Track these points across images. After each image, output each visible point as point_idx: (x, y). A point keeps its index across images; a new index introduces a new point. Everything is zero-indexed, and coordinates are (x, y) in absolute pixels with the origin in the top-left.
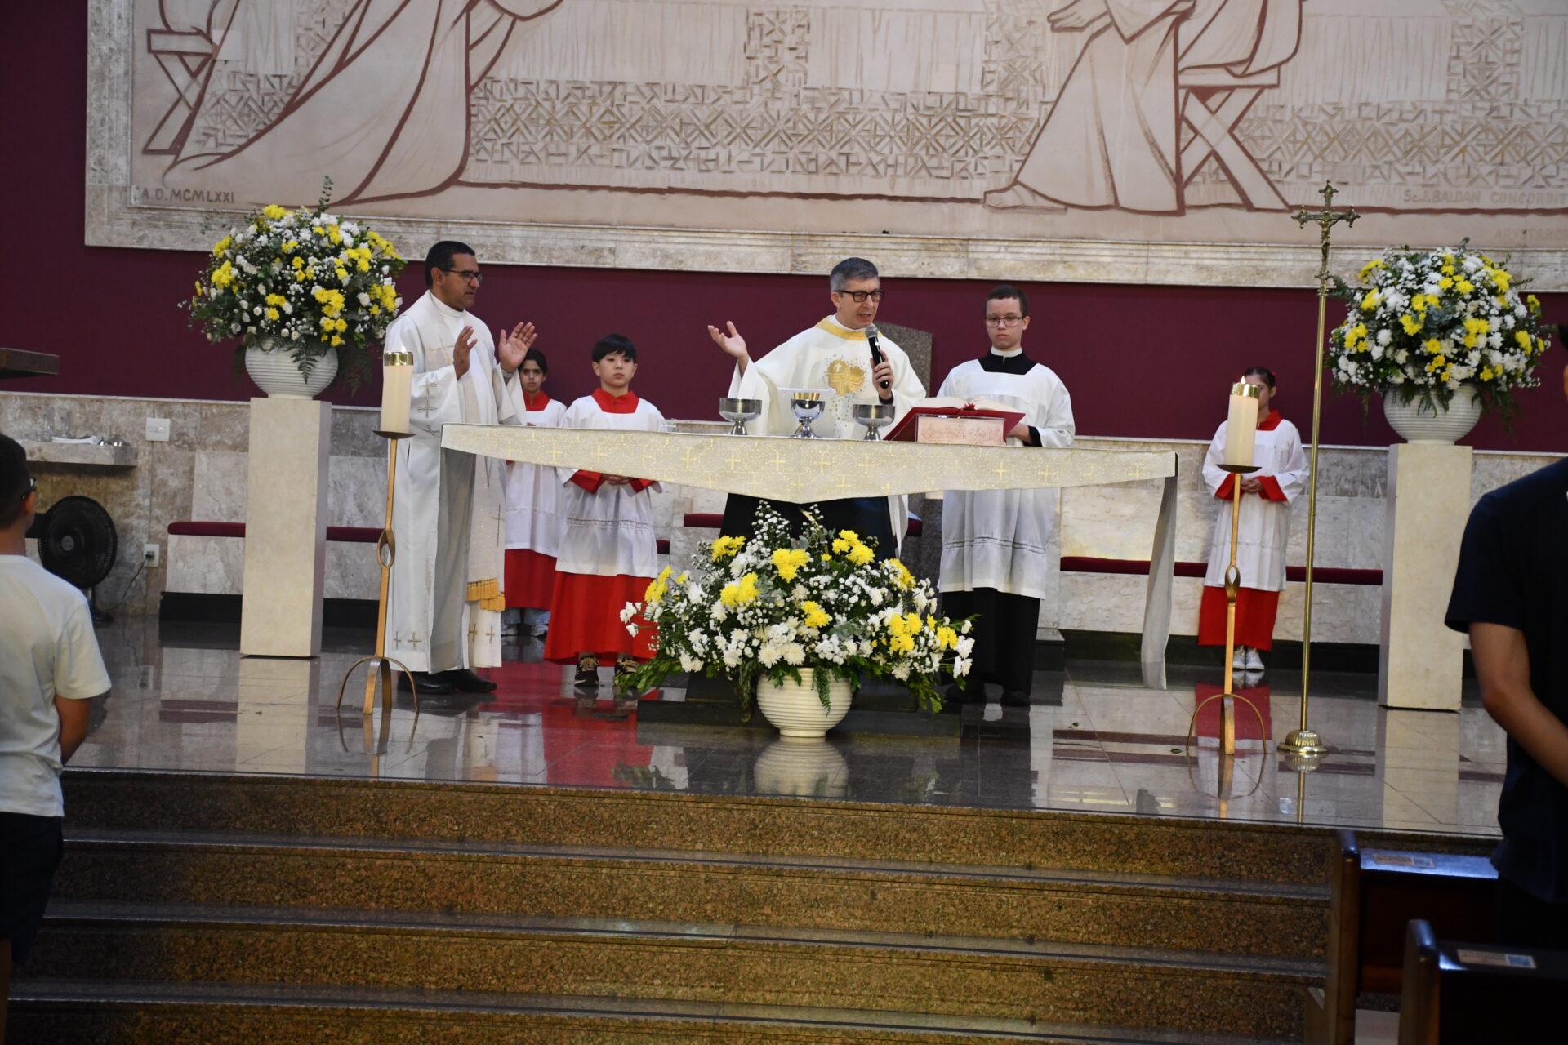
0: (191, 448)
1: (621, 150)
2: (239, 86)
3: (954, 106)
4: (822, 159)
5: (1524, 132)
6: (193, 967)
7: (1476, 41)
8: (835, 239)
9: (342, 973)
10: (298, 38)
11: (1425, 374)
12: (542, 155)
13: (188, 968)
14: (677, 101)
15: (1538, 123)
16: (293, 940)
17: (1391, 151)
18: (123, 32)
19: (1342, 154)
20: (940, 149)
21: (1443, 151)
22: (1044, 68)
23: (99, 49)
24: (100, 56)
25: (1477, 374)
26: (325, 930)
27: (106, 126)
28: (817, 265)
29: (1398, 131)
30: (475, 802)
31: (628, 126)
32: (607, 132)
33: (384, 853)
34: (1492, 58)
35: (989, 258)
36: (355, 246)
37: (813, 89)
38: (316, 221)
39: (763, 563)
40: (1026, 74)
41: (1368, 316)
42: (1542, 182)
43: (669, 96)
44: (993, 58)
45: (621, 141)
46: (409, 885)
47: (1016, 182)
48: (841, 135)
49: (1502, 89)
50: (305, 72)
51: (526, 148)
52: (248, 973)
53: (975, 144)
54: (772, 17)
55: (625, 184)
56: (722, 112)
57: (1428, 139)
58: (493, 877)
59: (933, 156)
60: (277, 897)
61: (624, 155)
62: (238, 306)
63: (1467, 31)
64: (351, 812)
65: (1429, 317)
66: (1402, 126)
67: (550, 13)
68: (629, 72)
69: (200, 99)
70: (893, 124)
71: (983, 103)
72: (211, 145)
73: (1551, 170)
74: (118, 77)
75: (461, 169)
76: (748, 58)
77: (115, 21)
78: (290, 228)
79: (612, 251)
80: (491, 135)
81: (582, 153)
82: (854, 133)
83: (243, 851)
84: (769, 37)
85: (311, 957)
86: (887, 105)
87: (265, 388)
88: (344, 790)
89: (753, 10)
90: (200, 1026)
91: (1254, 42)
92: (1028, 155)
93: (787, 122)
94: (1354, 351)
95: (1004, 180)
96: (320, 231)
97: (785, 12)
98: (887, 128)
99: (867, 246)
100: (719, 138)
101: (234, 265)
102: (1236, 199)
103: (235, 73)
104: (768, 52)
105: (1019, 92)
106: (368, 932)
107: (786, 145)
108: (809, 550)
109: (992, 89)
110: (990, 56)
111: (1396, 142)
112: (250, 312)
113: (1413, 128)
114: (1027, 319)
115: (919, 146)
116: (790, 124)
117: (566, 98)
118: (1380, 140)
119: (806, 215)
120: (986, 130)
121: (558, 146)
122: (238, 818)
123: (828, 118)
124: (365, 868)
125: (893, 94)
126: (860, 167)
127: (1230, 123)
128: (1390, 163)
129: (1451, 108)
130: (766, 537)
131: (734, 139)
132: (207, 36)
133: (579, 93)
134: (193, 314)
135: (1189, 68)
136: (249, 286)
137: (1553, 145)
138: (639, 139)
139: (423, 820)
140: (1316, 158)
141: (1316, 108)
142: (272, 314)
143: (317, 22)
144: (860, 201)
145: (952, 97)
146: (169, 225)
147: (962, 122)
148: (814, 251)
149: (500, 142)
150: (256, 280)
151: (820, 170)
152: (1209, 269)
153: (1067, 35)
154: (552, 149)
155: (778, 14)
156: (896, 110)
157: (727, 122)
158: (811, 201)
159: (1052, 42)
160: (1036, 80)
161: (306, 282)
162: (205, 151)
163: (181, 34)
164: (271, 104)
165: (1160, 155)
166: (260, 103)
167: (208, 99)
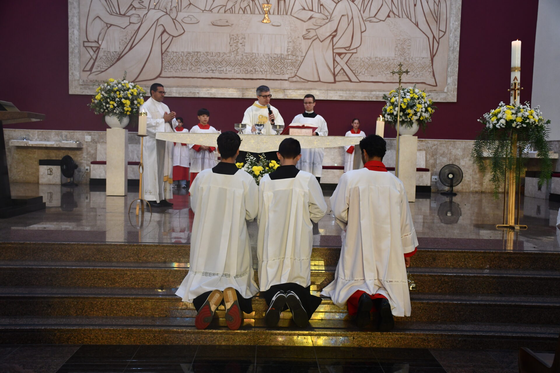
0: (96, 143)
2: (106, 54)
3: (280, 57)
4: (249, 70)
5: (412, 64)
6: (76, 311)
7: (401, 43)
9: (126, 312)
10: (120, 43)
11: (407, 118)
12: (180, 70)
13: (75, 312)
14: (213, 56)
15: (415, 62)
16: (109, 302)
17: (383, 68)
18: (77, 42)
19: (372, 69)
20: (277, 68)
21: (394, 68)
22: (302, 48)
23: (72, 46)
24: (72, 48)
25: (419, 118)
26: (120, 298)
27: (74, 65)
28: (248, 96)
29: (384, 64)
30: (169, 250)
31: (201, 62)
32: (196, 64)
33: (140, 270)
34: (404, 47)
35: (290, 94)
36: (133, 89)
37: (246, 53)
38: (122, 82)
39: (249, 170)
40: (298, 49)
41: (393, 104)
42: (416, 76)
43: (211, 55)
44: (290, 45)
45: (200, 66)
46: (148, 280)
47: (296, 75)
48: (253, 64)
49: (407, 54)
50: (122, 51)
51: (176, 68)
52: (95, 313)
53: (286, 66)
54: (236, 36)
55: (201, 77)
56: (224, 59)
57: (391, 66)
58: (176, 276)
60: (105, 284)
61: (201, 69)
62: (103, 105)
63: (399, 41)
64: (129, 254)
65: (408, 104)
66: (385, 63)
67: (181, 36)
68: (201, 49)
69: (96, 58)
70: (266, 62)
71: (287, 56)
72: (99, 69)
73: (418, 73)
74: (76, 53)
75: (161, 73)
76: (231, 46)
77: (75, 39)
78: (116, 84)
79: (198, 93)
80: (168, 65)
81: (190, 69)
82: (256, 64)
83: (93, 269)
84: (235, 41)
85: (115, 307)
86: (264, 57)
87: (110, 126)
88: (126, 247)
89: (231, 34)
90: (77, 336)
91: (351, 42)
92: (298, 69)
93: (240, 61)
94: (389, 113)
95: (293, 75)
96: (124, 85)
97: (239, 35)
98: (264, 62)
100: (224, 65)
101: (101, 94)
102: (348, 79)
103: (105, 51)
104: (235, 44)
105: (296, 54)
106: (135, 299)
107: (240, 67)
108: (262, 166)
111: (384, 66)
112: (106, 106)
113: (388, 63)
114: (315, 103)
115: (272, 67)
116: (241, 62)
118: (380, 66)
119: (246, 84)
120: (288, 63)
122: (93, 257)
123: (250, 60)
124: (133, 274)
125: (266, 54)
126: (258, 72)
127: (346, 61)
128: (383, 71)
129: (396, 58)
130: (250, 163)
131: (227, 65)
132: (98, 42)
133: (189, 55)
134: (91, 107)
135: (336, 48)
136: (105, 100)
137: (419, 68)
138: (204, 65)
139: (152, 256)
140: (366, 70)
141: (366, 58)
142: (111, 107)
143: (124, 38)
144: (258, 80)
145: (280, 55)
146: (89, 89)
147: (282, 61)
148: (248, 92)
149: (170, 67)
150: (107, 98)
151: (248, 73)
152: (342, 96)
153: (307, 41)
154: (183, 68)
155: (237, 35)
156: (267, 58)
157: (226, 61)
158: (246, 80)
159: (304, 42)
160: (300, 51)
161: (120, 98)
162: (98, 70)
163: (92, 42)
164: (114, 59)
165: (330, 69)
166: (111, 58)
167: (98, 58)
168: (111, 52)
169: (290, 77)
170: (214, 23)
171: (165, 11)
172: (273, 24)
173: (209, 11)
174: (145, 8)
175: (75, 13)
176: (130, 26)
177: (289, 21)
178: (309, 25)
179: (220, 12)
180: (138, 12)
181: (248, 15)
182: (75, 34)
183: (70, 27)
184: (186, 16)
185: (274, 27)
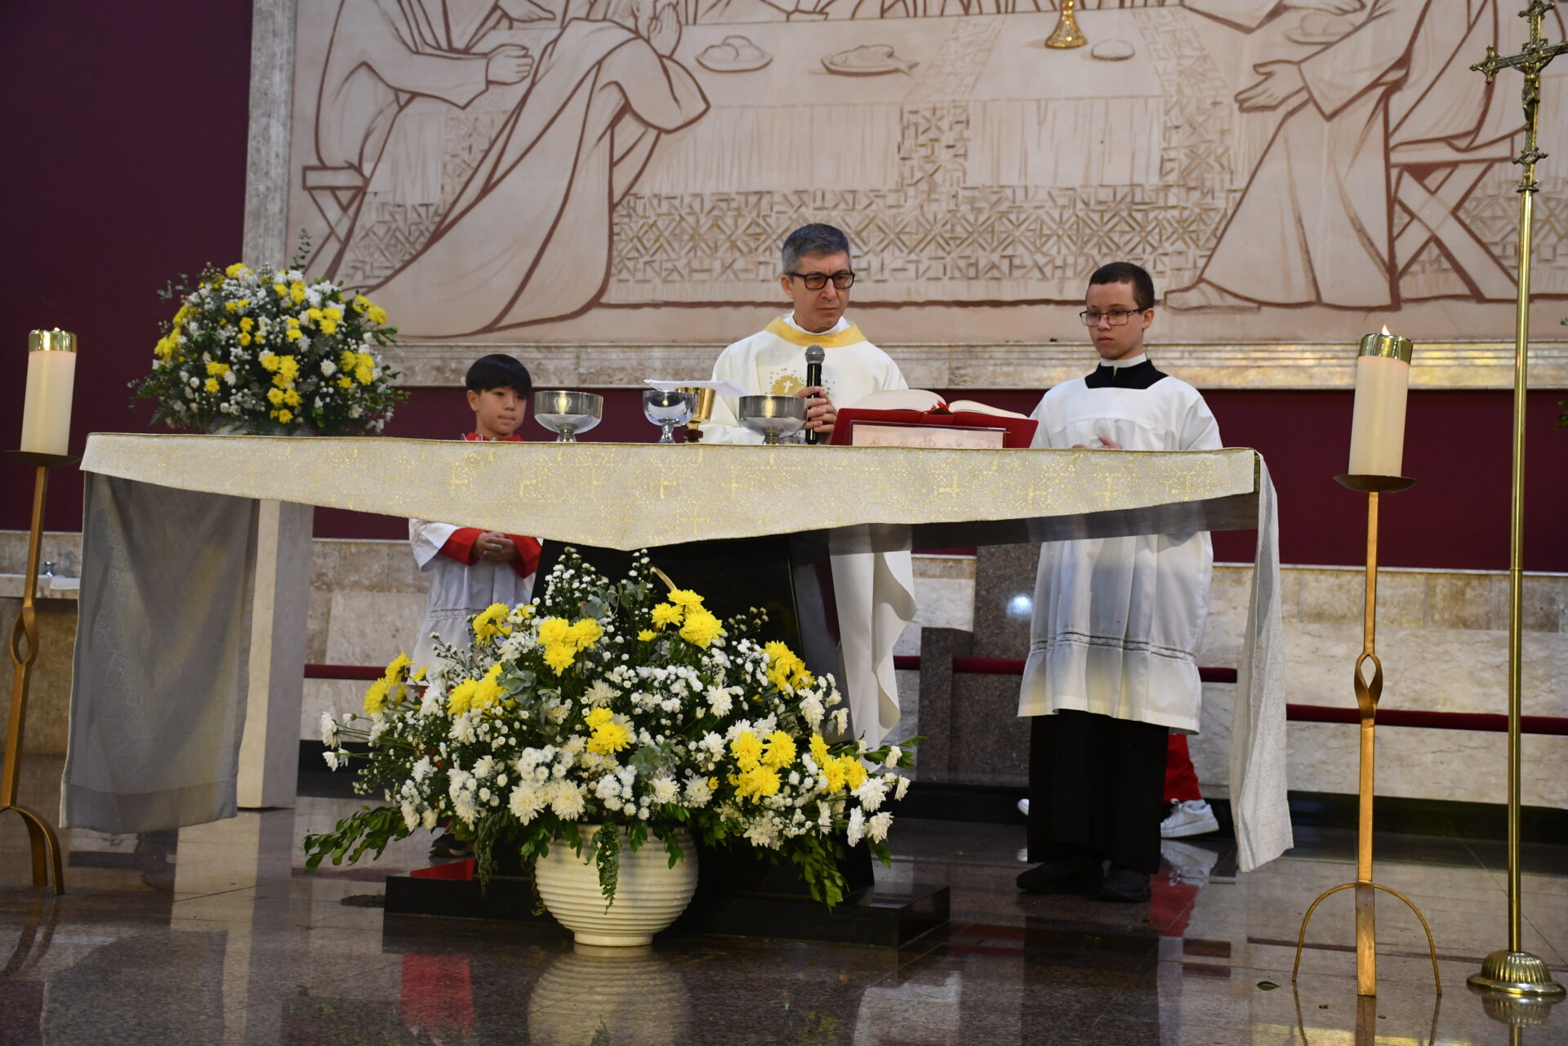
0: (330, 590)
1: (766, 263)
2: (387, 217)
3: (1129, 199)
4: (982, 263)
8: (997, 349)
10: (445, 166)
12: (685, 272)
14: (826, 208)
18: (280, 170)
20: (1113, 247)
22: (1231, 152)
23: (257, 189)
24: (258, 195)
28: (977, 378)
31: (774, 237)
32: (753, 245)
36: (323, 306)
37: (973, 188)
40: (1211, 160)
43: (818, 203)
44: (1173, 145)
45: (768, 253)
47: (1201, 280)
48: (1004, 236)
50: (451, 199)
51: (669, 265)
54: (928, 114)
55: (772, 299)
56: (874, 218)
59: (1105, 255)
61: (771, 267)
67: (695, 125)
69: (350, 232)
70: (1061, 222)
71: (1162, 194)
72: (358, 279)
74: (274, 215)
75: (603, 290)
76: (903, 159)
77: (272, 160)
80: (634, 254)
81: (726, 267)
82: (1017, 233)
84: (925, 136)
86: (1054, 201)
89: (908, 107)
91: (1480, 110)
92: (1214, 250)
93: (944, 225)
95: (1187, 278)
97: (942, 108)
98: (1054, 227)
99: (1033, 355)
100: (871, 245)
102: (1462, 289)
103: (384, 205)
104: (923, 152)
105: (1202, 180)
107: (944, 249)
109: (1171, 178)
110: (1169, 142)
115: (1090, 245)
116: (948, 227)
117: (713, 208)
119: (966, 325)
120: (1166, 224)
121: (701, 262)
123: (989, 218)
125: (1060, 189)
126: (1023, 271)
127: (1453, 203)
131: (887, 246)
132: (358, 169)
133: (724, 205)
135: (1401, 144)
140: (1561, 239)
141: (1560, 182)
142: (212, 386)
143: (463, 149)
144: (1025, 307)
145: (1127, 189)
147: (1139, 216)
148: (974, 362)
149: (642, 261)
151: (980, 275)
153: (1258, 115)
154: (696, 265)
155: (934, 110)
156: (1064, 207)
157: (880, 228)
158: (971, 309)
159: (1240, 123)
160: (1222, 166)
161: (254, 348)
162: (353, 285)
163: (335, 169)
164: (417, 234)
165: (1369, 243)
166: (407, 233)
167: (358, 233)
168: (409, 208)
169: (1173, 288)
170: (832, 63)
171: (630, 23)
172: (1097, 52)
173: (814, 12)
174: (550, 16)
175: (279, 54)
176: (487, 94)
177: (1173, 32)
178: (1273, 42)
179: (859, 14)
180: (520, 35)
181: (983, 19)
182: (273, 139)
183: (254, 112)
184: (718, 41)
185: (1102, 63)
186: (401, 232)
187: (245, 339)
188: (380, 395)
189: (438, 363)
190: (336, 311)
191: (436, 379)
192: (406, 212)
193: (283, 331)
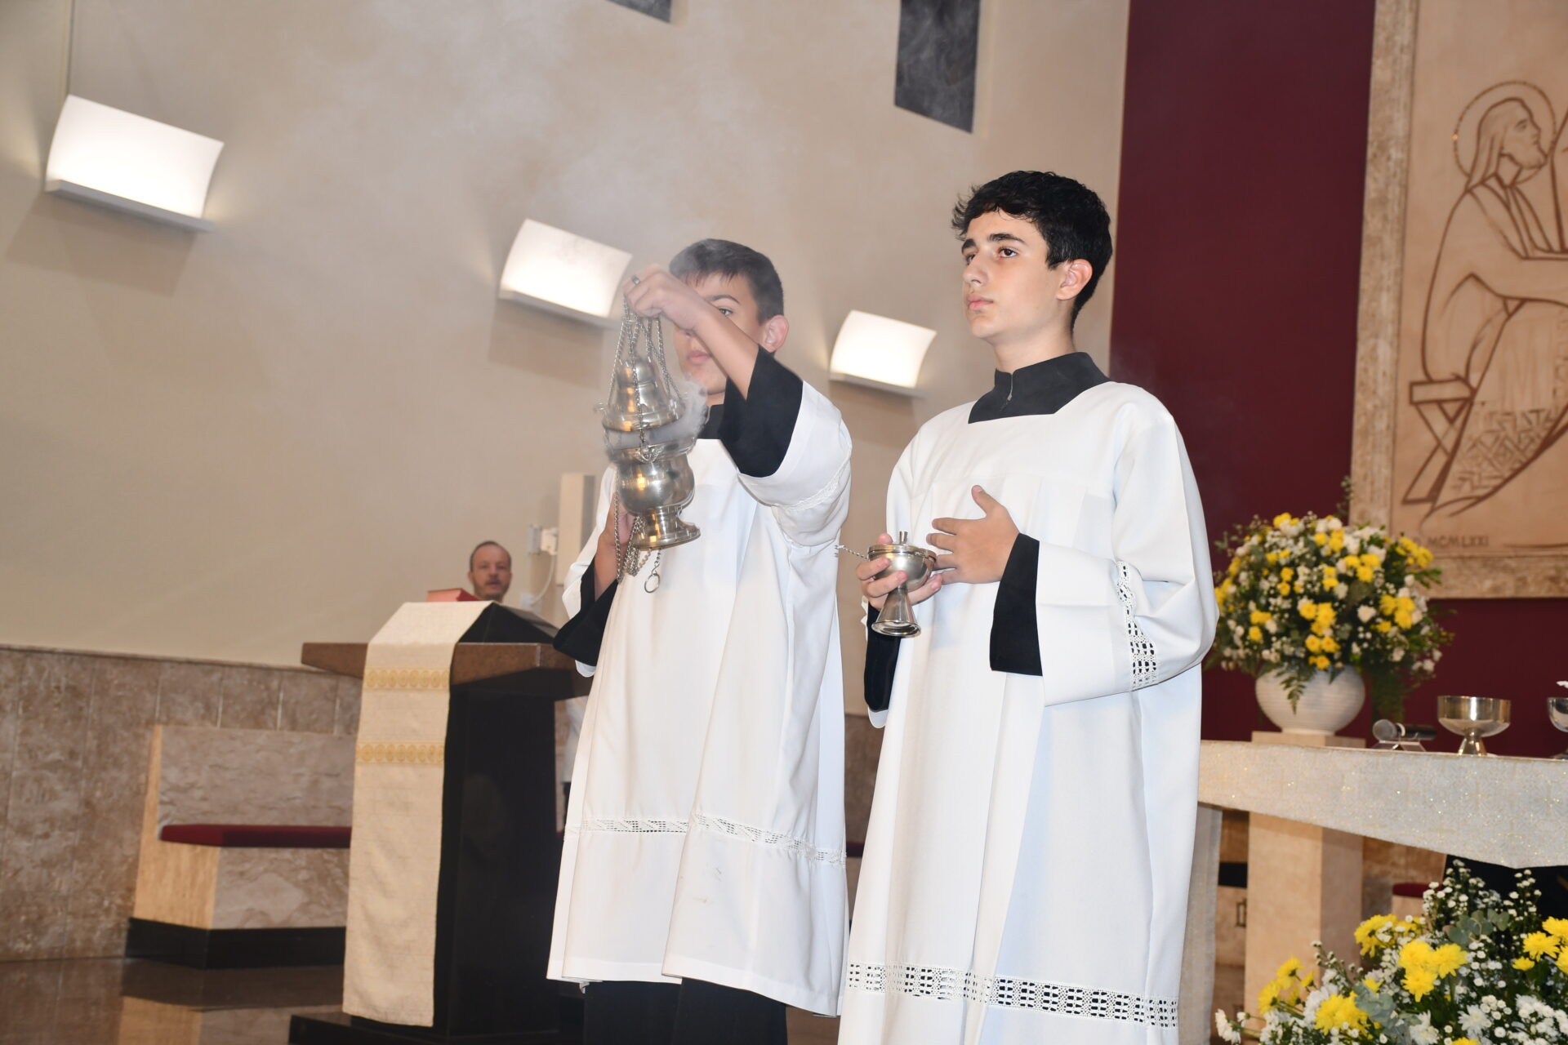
2: (1495, 426)
10: (1557, 370)
18: (1387, 388)
23: (1365, 408)
24: (1365, 414)
27: (1368, 481)
50: (1563, 404)
69: (1457, 445)
72: (1466, 489)
74: (1381, 432)
77: (1380, 378)
87: (1277, 720)
103: (1492, 414)
132: (1465, 381)
161: (1293, 596)
162: (1461, 495)
163: (1441, 382)
164: (1527, 441)
166: (1516, 441)
167: (1465, 444)
168: (1518, 415)
175: (1387, 277)
182: (1381, 358)
186: (1511, 441)
187: (1284, 589)
188: (1424, 636)
189: (1552, 573)
190: (1377, 556)
191: (1550, 590)
192: (1515, 420)
193: (1320, 578)
